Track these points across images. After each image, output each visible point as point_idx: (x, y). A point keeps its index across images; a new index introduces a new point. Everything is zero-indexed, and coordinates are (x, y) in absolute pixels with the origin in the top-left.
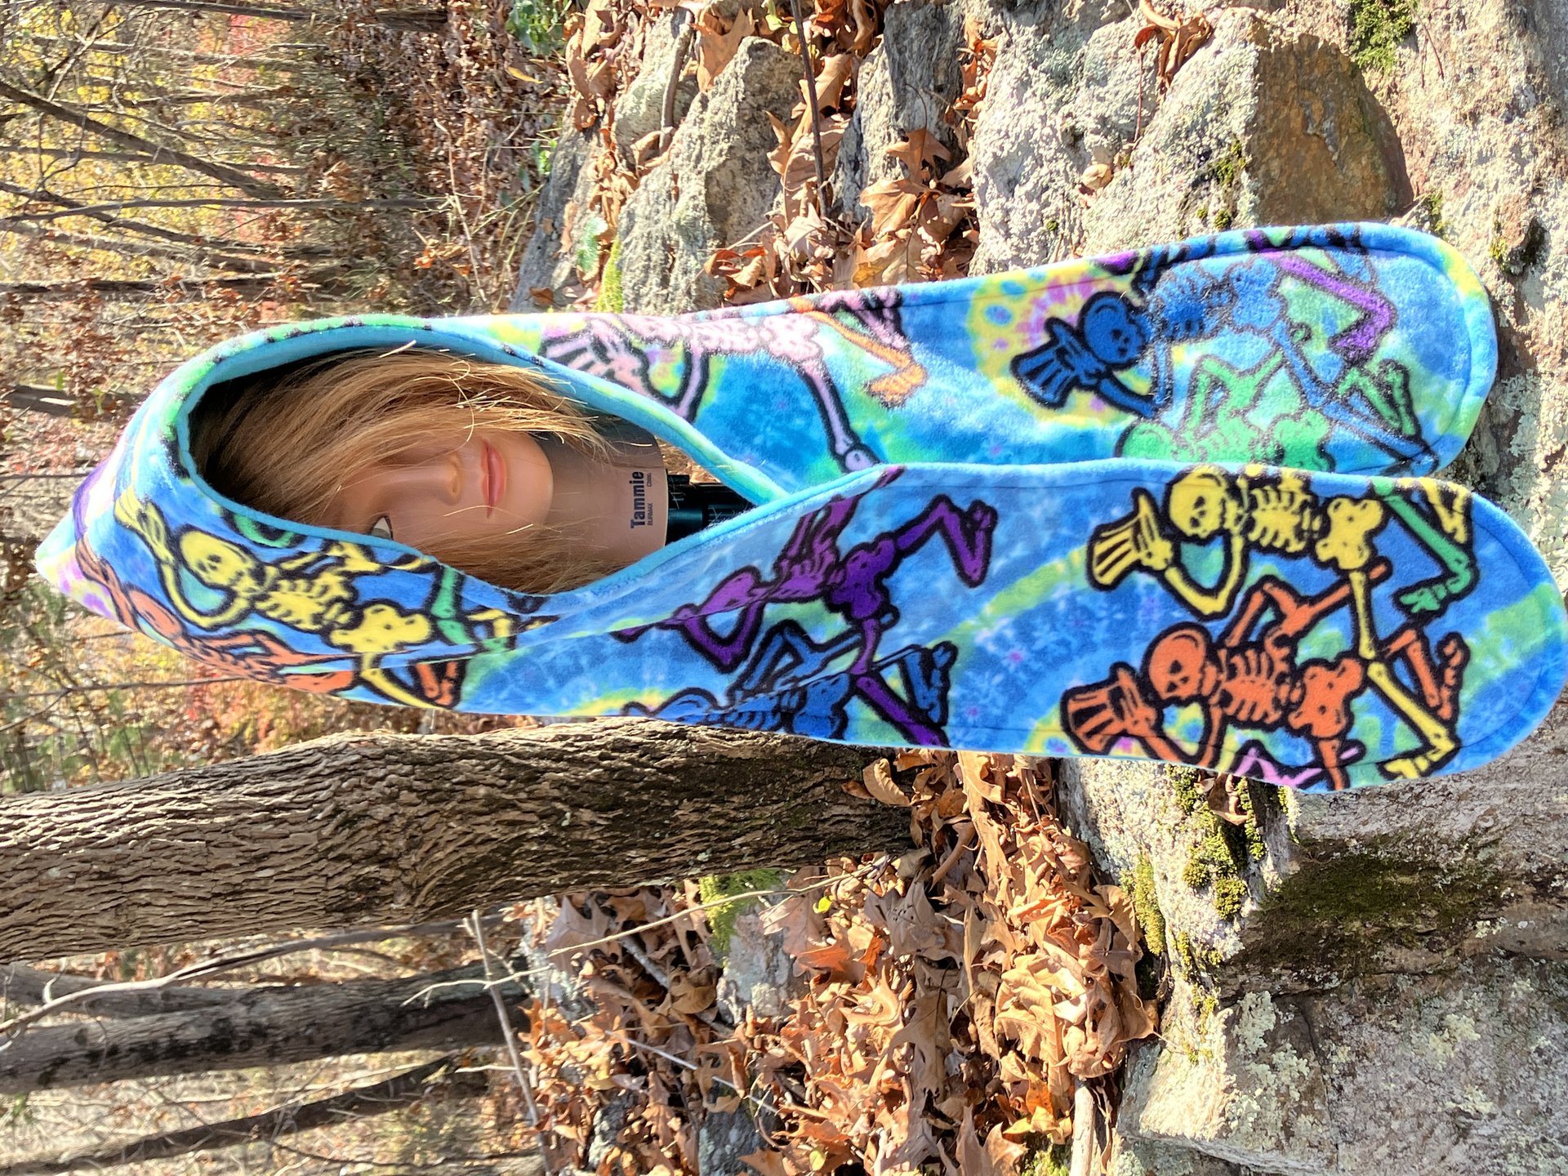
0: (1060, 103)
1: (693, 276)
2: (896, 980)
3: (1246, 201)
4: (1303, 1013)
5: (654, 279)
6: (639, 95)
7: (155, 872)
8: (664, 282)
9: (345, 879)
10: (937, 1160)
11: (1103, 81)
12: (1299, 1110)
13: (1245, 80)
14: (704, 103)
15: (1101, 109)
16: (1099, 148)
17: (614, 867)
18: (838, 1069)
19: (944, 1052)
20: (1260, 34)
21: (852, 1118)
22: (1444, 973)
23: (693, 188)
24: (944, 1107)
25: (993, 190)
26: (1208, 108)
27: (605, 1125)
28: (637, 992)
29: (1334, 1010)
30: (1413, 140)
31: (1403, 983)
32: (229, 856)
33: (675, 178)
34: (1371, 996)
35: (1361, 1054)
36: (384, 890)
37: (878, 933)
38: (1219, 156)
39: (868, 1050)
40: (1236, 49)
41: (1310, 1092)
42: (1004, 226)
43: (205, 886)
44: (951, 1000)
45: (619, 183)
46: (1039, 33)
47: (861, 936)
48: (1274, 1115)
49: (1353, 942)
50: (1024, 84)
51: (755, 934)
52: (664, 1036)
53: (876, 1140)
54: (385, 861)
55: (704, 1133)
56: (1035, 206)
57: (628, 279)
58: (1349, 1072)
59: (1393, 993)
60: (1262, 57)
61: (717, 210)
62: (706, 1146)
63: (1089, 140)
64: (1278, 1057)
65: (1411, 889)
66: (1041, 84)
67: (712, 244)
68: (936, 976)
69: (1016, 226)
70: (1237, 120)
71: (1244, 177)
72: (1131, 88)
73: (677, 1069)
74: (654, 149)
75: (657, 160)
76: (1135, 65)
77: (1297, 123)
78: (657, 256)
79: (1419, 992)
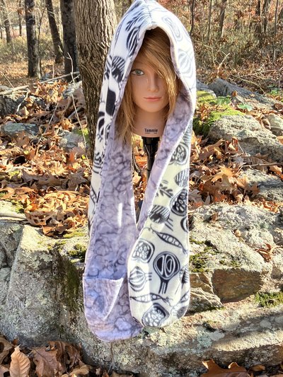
0: (256, 226)
1: (232, 133)
2: (65, 174)
3: (226, 267)
4: (48, 268)
5: (234, 123)
6: (280, 121)
7: (89, 4)
8: (232, 126)
9: (87, 48)
10: (23, 182)
11: (260, 236)
12: (26, 266)
13: (254, 269)
14: (274, 138)
15: (253, 235)
16: (244, 234)
17: (90, 111)
18: (46, 158)
19: (47, 185)
20: (264, 273)
21: (36, 161)
22: (56, 298)
23: (254, 134)
24: (34, 184)
25: (238, 209)
26: (249, 260)
27: (38, 100)
28: (67, 110)
29: (48, 274)
30: (237, 305)
31: (54, 289)
32: (93, 21)
33: (257, 130)
34: (51, 282)
35: (38, 279)
36: (85, 58)
37: (76, 170)
38: (237, 262)
39: (50, 166)
40: (261, 268)
41: (30, 268)
42: (230, 211)
43: (86, 16)
44: (59, 187)
45: (259, 115)
46: (273, 222)
47: (76, 166)
48: (25, 260)
49: (62, 279)
50: (262, 218)
51: (78, 140)
52: (57, 116)
53: (30, 167)
54: (91, 58)
55: (34, 125)
56: (234, 218)
57: (235, 116)
58: (34, 277)
59: (52, 287)
60: (259, 273)
61: (248, 140)
62: (31, 126)
63: (247, 232)
64: (38, 262)
65: (73, 293)
66: (261, 222)
67: (240, 138)
68: (64, 184)
69: (230, 214)
70: (245, 267)
71: (231, 267)
72: (257, 242)
73: (50, 119)
74: (265, 124)
75: (263, 125)
76: (263, 244)
77: (243, 279)
78: (239, 124)
79: (52, 293)
